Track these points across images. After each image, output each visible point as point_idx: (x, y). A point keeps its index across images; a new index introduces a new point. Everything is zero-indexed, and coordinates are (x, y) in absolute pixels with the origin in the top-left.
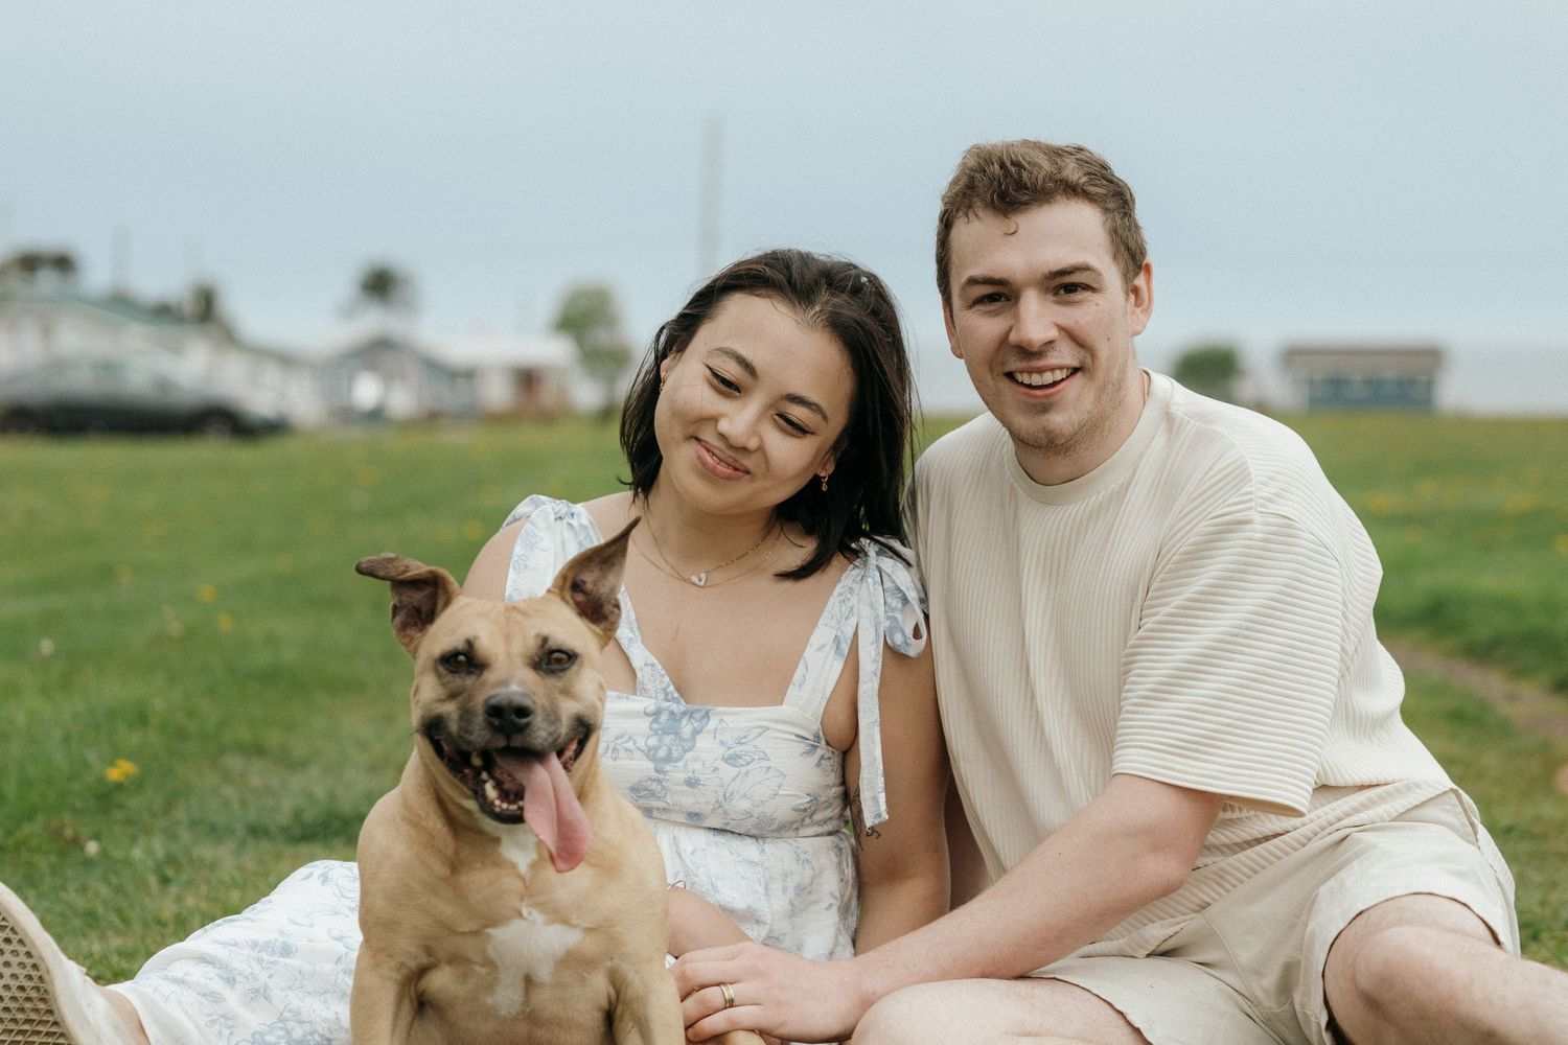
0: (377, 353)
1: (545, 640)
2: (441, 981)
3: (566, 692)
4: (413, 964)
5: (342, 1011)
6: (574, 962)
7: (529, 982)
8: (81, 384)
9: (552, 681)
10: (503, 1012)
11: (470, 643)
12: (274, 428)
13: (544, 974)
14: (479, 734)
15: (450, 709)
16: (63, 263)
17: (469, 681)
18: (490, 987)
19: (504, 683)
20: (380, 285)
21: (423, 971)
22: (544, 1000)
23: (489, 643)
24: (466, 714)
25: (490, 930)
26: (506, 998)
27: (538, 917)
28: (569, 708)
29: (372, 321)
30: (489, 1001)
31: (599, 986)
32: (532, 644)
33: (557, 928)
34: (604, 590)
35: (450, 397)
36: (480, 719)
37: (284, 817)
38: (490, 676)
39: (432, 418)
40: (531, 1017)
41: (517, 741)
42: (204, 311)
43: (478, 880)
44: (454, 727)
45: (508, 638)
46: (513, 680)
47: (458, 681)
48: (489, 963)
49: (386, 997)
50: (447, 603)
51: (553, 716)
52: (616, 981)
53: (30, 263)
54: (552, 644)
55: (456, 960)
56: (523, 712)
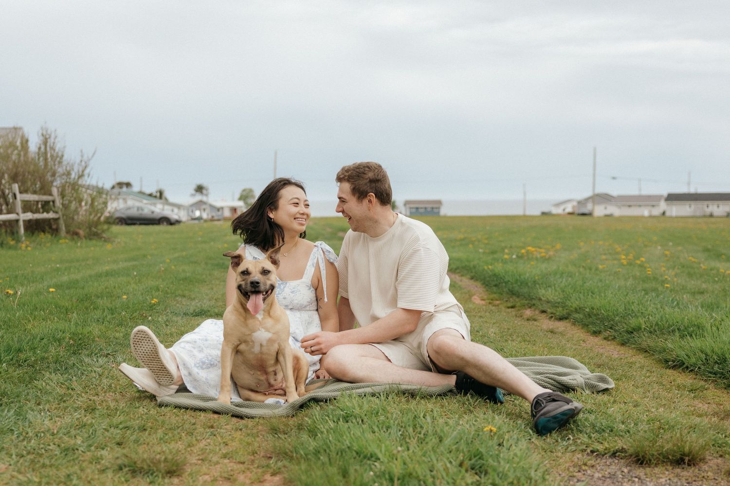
0: (200, 204)
1: (263, 268)
2: (242, 347)
3: (268, 279)
4: (236, 344)
5: (219, 353)
6: (271, 341)
7: (261, 345)
8: (134, 213)
9: (265, 277)
10: (256, 352)
11: (247, 269)
12: (178, 222)
13: (264, 343)
14: (249, 288)
15: (243, 283)
16: (128, 185)
17: (247, 277)
18: (253, 347)
19: (254, 277)
20: (200, 189)
21: (238, 346)
22: (265, 349)
23: (251, 269)
24: (246, 284)
25: (253, 334)
26: (257, 349)
27: (263, 330)
28: (269, 283)
29: (198, 197)
30: (253, 350)
31: (276, 346)
32: (261, 269)
33: (267, 333)
34: (276, 258)
35: (215, 214)
36: (249, 285)
37: (191, 311)
38: (251, 276)
39: (212, 220)
40: (261, 353)
41: (257, 289)
42: (161, 195)
43: (250, 322)
44: (243, 287)
45: (255, 268)
46: (256, 276)
47: (245, 277)
48: (253, 342)
49: (229, 352)
50: (242, 261)
51: (265, 284)
52: (280, 345)
53: (120, 185)
54: (265, 269)
55: (245, 342)
56: (258, 283)
